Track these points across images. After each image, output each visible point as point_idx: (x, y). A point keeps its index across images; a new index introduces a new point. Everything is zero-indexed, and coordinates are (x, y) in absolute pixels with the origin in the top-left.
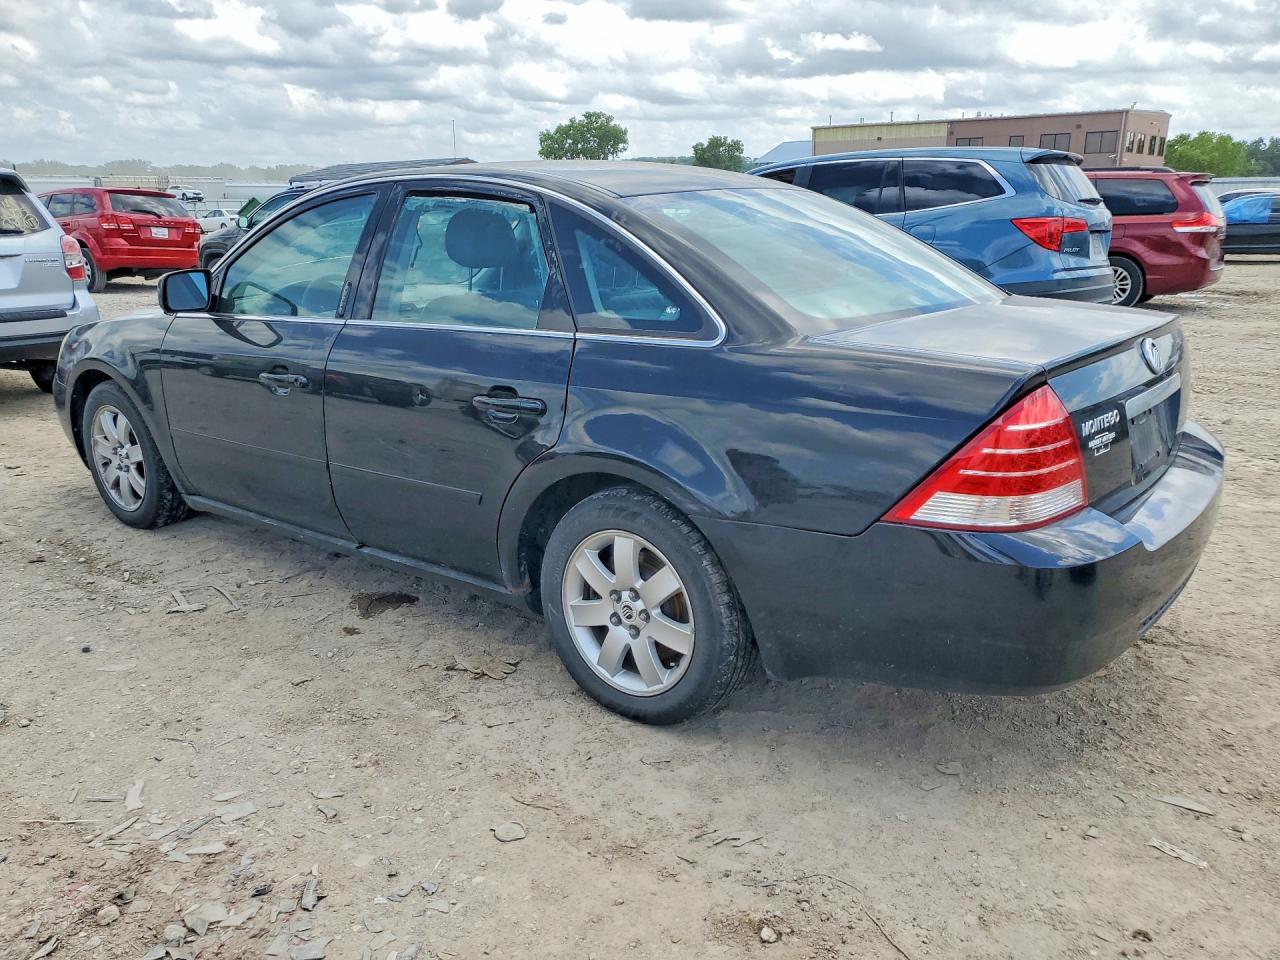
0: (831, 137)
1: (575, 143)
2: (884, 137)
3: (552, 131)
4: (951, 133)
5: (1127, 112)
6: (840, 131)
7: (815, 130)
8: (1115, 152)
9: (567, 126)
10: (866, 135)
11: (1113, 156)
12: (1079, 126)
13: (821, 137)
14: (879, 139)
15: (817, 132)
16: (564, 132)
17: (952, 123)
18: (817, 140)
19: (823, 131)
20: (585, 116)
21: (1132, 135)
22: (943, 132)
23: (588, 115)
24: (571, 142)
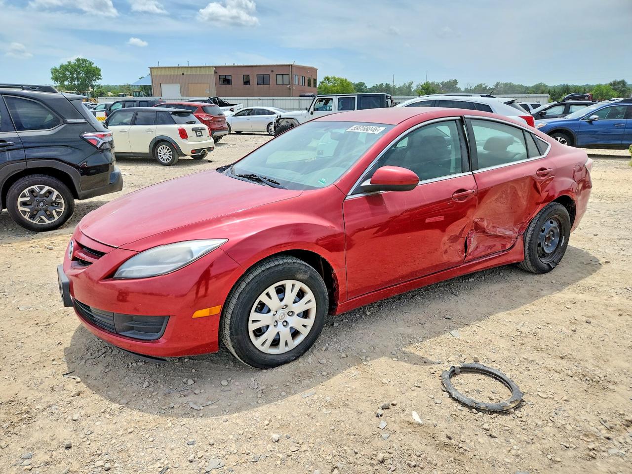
0: (159, 73)
1: (72, 74)
2: (185, 73)
3: (58, 67)
4: (216, 72)
5: (292, 65)
6: (163, 70)
7: (151, 68)
8: (289, 85)
9: (67, 65)
10: (176, 72)
12: (272, 71)
13: (155, 73)
14: (183, 74)
15: (152, 70)
16: (64, 68)
17: (216, 67)
18: (153, 74)
19: (155, 69)
20: (76, 60)
21: (297, 76)
22: (212, 72)
23: (78, 60)
24: (69, 73)
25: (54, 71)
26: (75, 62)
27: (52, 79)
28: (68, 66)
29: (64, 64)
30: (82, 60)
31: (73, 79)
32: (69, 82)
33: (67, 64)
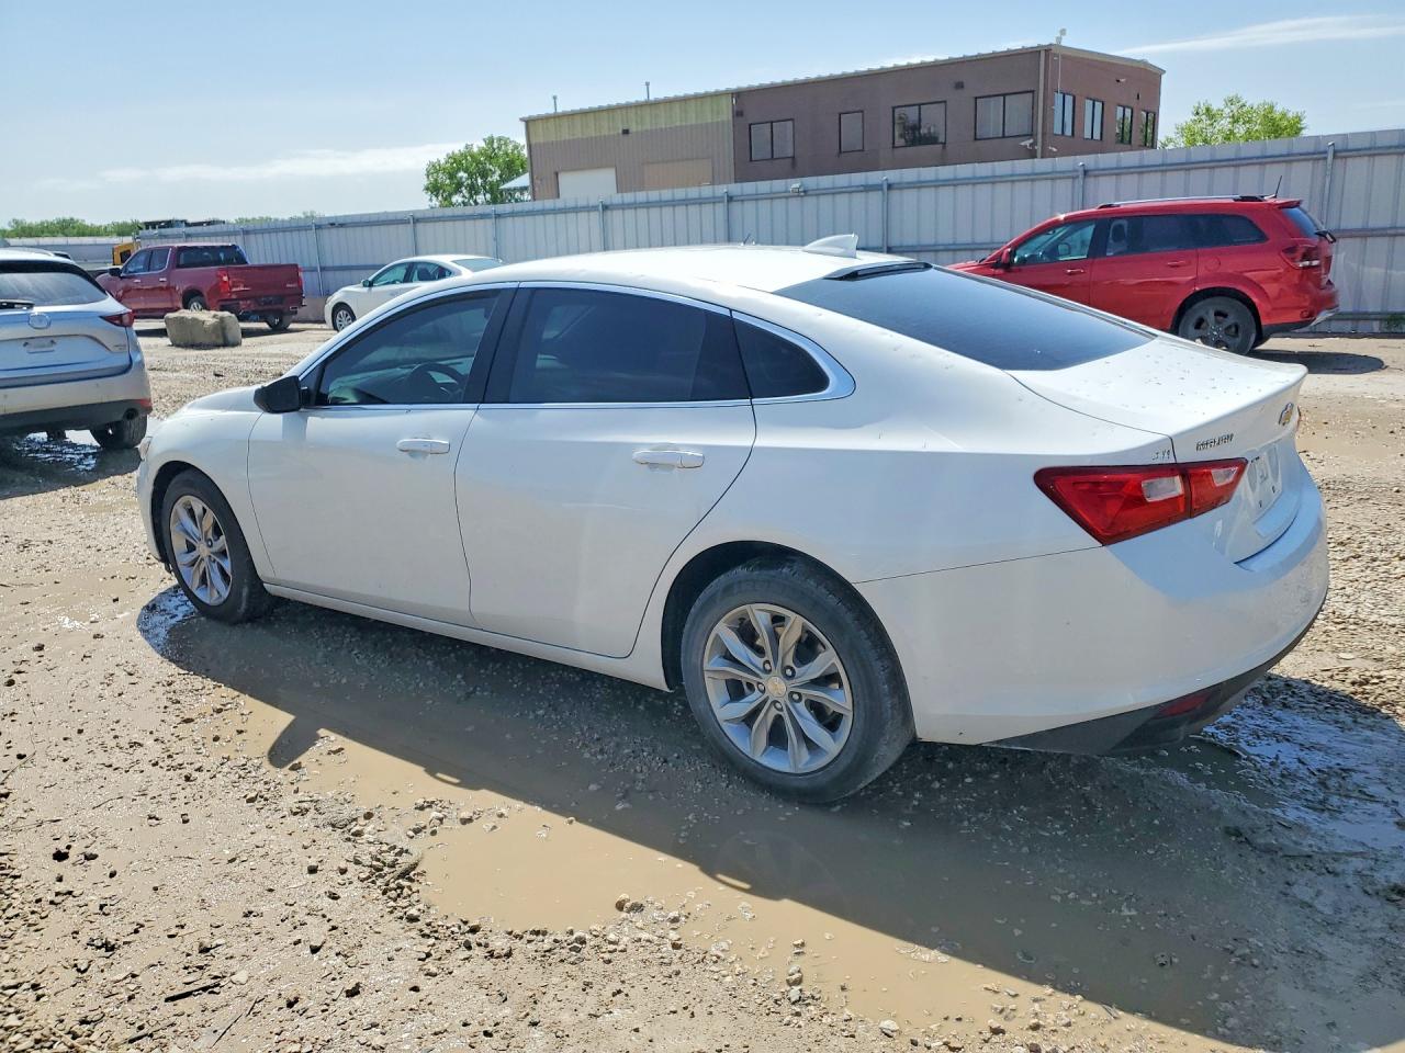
0: (552, 134)
2: (633, 129)
4: (738, 114)
5: (1048, 50)
6: (566, 122)
7: (527, 121)
8: (1031, 135)
10: (605, 126)
11: (1027, 143)
12: (960, 86)
13: (538, 139)
14: (626, 132)
15: (530, 124)
16: (457, 162)
17: (738, 95)
18: (533, 142)
19: (540, 124)
20: (484, 140)
21: (1069, 99)
22: (726, 113)
23: (490, 141)
24: (465, 175)
25: (434, 169)
26: (483, 145)
27: (427, 189)
28: (464, 156)
29: (457, 152)
30: (500, 139)
31: (473, 190)
32: (464, 196)
33: (463, 149)
